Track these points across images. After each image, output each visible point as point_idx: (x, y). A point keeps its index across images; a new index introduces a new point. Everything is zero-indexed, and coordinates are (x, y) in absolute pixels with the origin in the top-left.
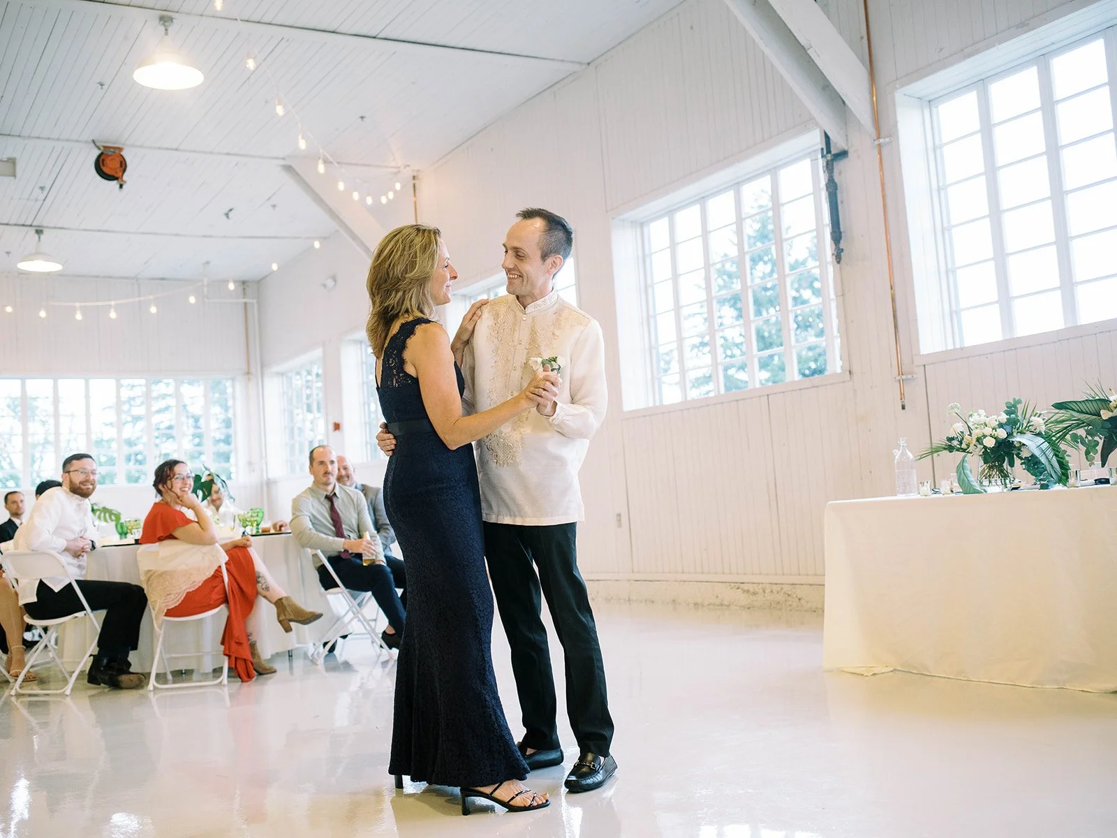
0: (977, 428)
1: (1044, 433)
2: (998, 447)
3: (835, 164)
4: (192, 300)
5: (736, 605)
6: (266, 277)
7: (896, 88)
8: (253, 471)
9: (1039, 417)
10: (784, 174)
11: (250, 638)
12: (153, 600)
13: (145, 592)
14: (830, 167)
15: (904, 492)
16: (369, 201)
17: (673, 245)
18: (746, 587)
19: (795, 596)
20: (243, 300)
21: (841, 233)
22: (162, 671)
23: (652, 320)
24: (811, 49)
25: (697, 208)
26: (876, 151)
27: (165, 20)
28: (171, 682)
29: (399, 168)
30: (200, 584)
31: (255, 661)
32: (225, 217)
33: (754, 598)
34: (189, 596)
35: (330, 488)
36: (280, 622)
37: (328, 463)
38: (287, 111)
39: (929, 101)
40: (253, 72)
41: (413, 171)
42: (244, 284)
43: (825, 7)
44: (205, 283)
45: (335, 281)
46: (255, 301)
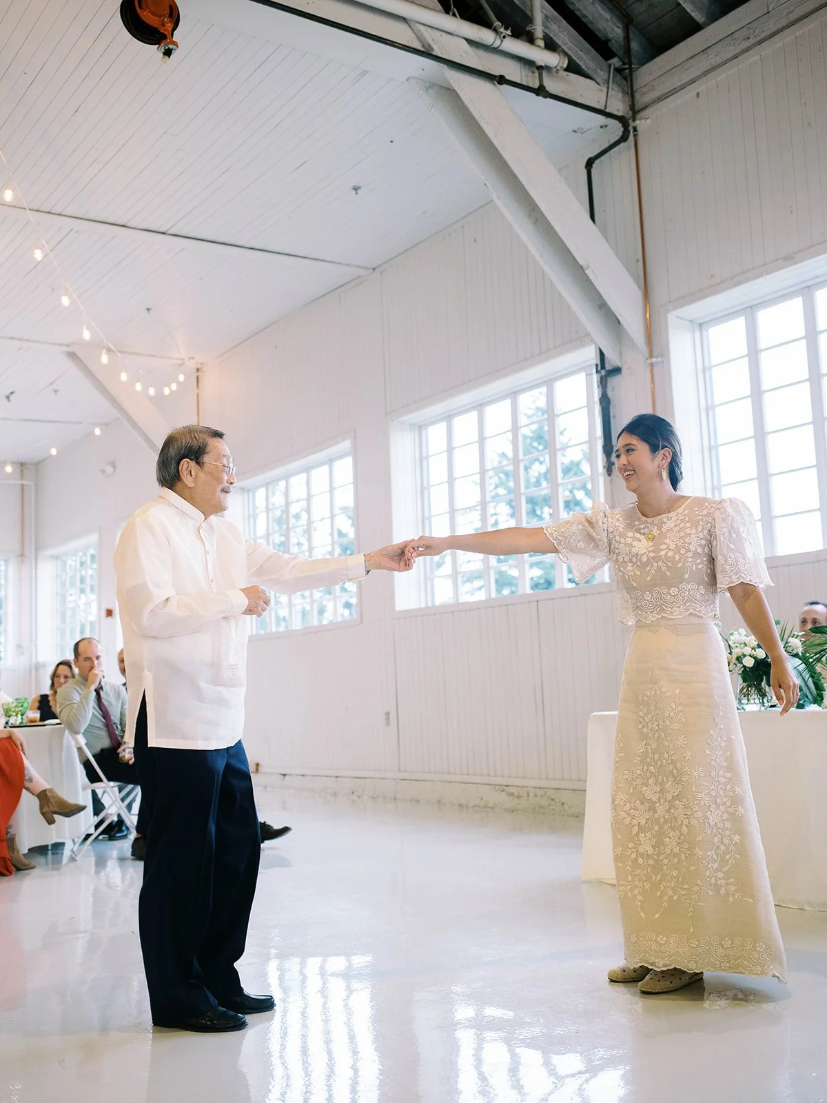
0: (737, 647)
1: (801, 654)
2: (757, 667)
3: (609, 379)
5: (500, 808)
6: (44, 460)
7: (669, 310)
8: (23, 654)
9: (796, 638)
10: (560, 386)
11: (9, 831)
14: (604, 383)
16: (152, 391)
17: (450, 450)
18: (511, 790)
19: (558, 800)
20: (20, 483)
23: (427, 522)
24: (589, 269)
25: (474, 414)
26: (649, 369)
29: (183, 359)
31: (14, 856)
32: (5, 400)
33: (517, 801)
36: (43, 814)
38: (73, 302)
39: (700, 324)
40: (39, 262)
41: (197, 363)
42: (22, 466)
43: (604, 232)
45: (114, 467)
46: (32, 484)
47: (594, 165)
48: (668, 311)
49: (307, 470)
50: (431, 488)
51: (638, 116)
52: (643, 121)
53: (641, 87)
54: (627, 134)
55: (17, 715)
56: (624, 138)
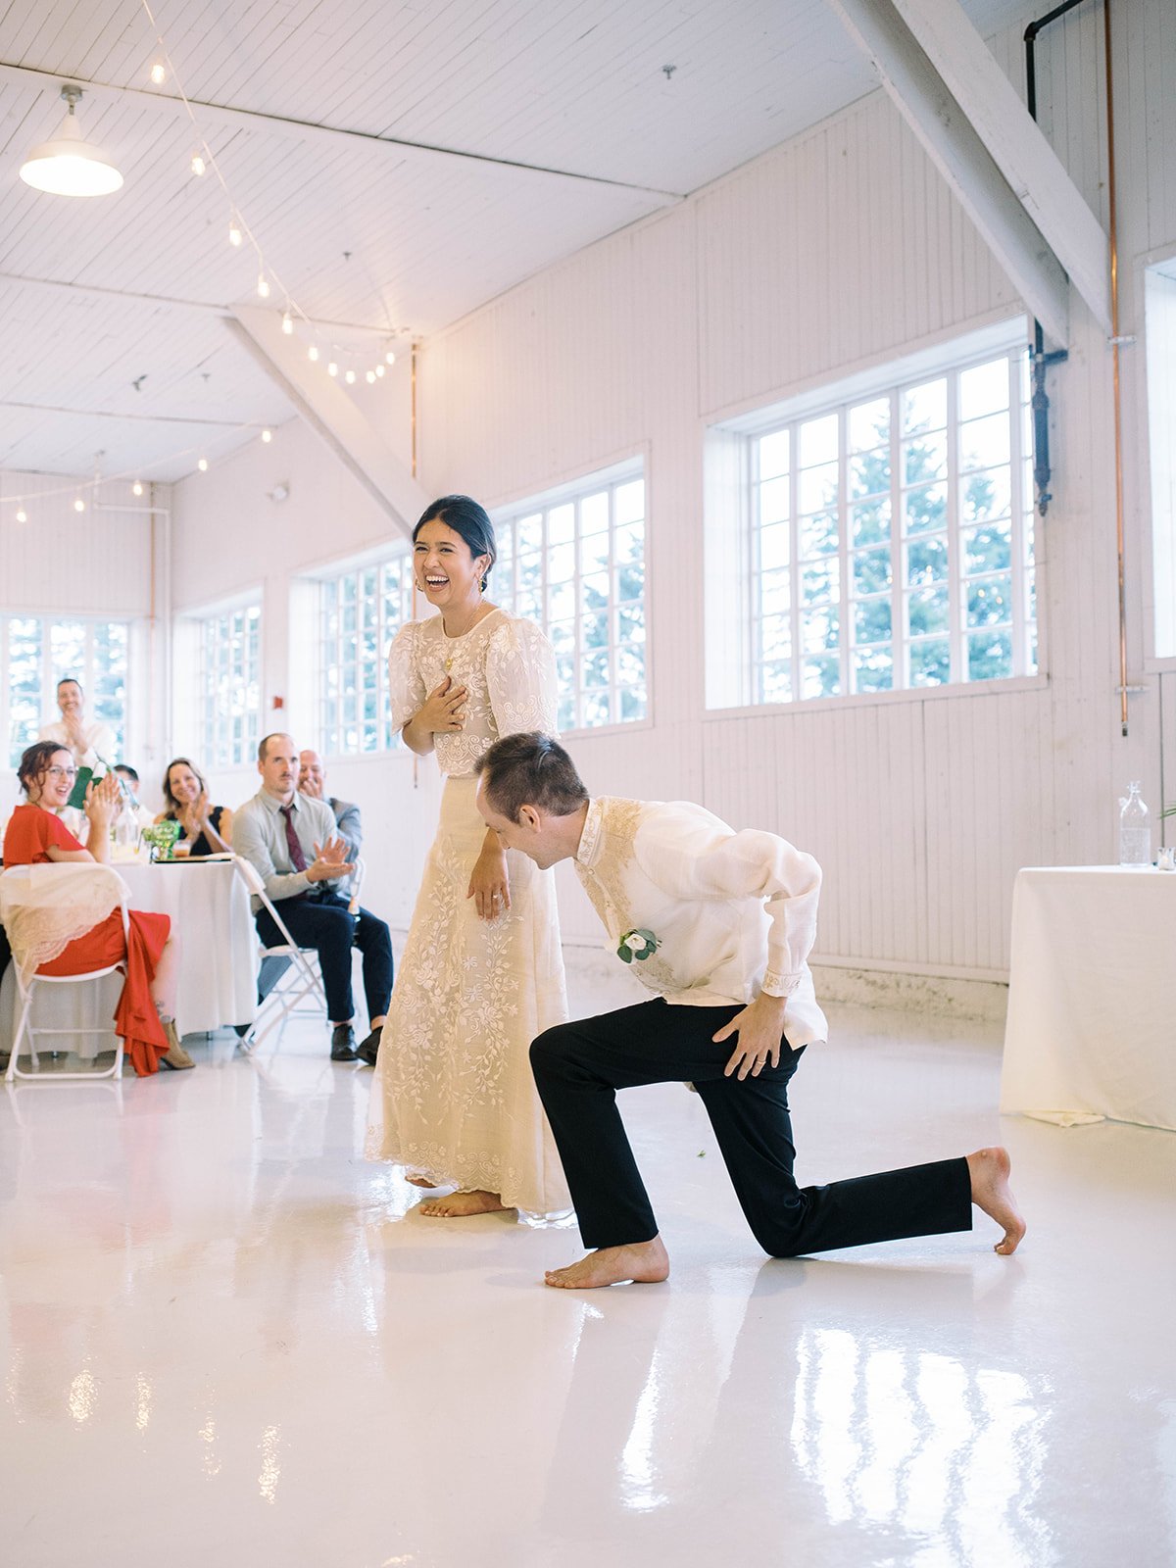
3: (1048, 369)
4: (79, 506)
5: (855, 1002)
6: (184, 478)
7: (1148, 264)
8: (152, 758)
10: (969, 378)
12: (20, 948)
13: (8, 936)
14: (1040, 374)
15: (1130, 861)
16: (351, 377)
17: (794, 472)
18: (872, 976)
19: (943, 994)
20: (150, 510)
21: (1049, 471)
22: (25, 1053)
23: (755, 580)
24: (1028, 198)
25: (833, 419)
26: (1112, 354)
27: (70, 92)
28: (38, 1068)
29: (392, 331)
30: (89, 930)
32: (133, 388)
33: (881, 993)
34: (73, 946)
35: (287, 797)
38: (245, 238)
41: (413, 337)
42: (152, 485)
43: (1049, 135)
44: (97, 482)
45: (287, 490)
46: (167, 512)
47: (1037, 35)
48: (1146, 264)
49: (576, 498)
50: (762, 530)
55: (163, 846)
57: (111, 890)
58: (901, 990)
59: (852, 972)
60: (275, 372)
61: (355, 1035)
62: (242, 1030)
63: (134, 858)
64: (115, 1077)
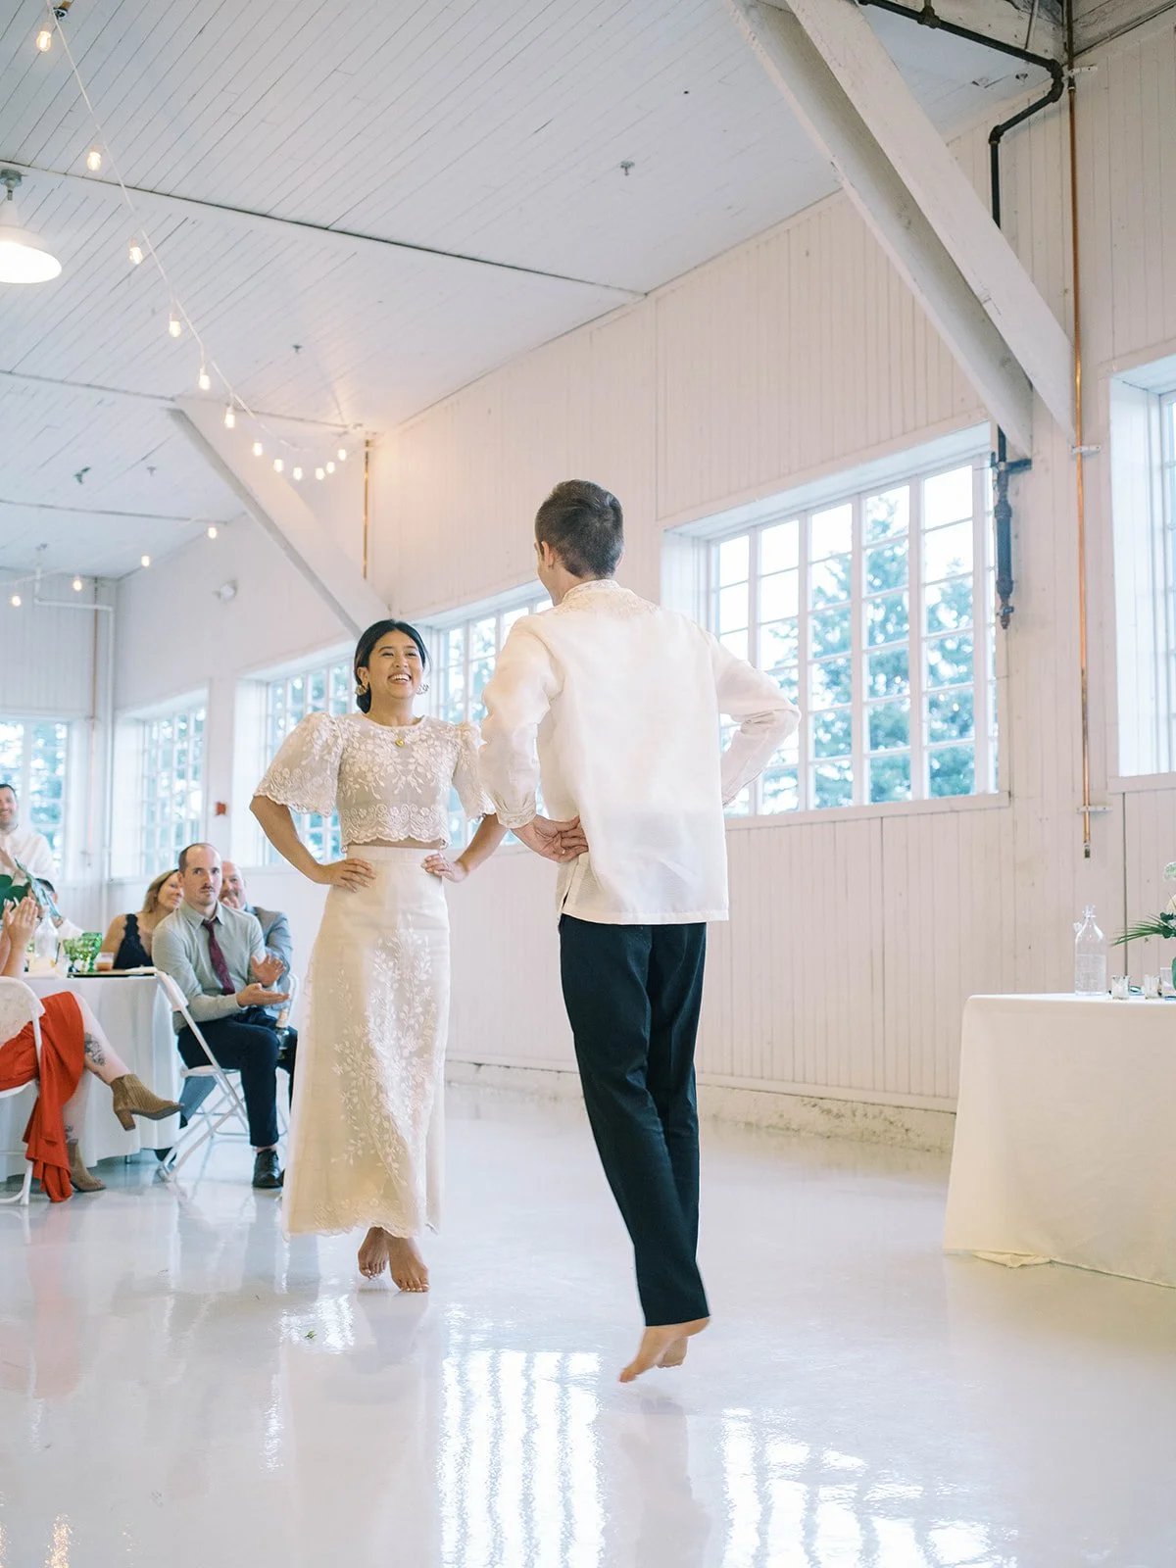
3: (1010, 477)
4: (16, 601)
5: (809, 1131)
6: (128, 574)
7: (1113, 372)
8: (90, 865)
10: (932, 485)
11: (69, 1134)
14: (1003, 482)
15: (1086, 988)
16: (298, 474)
17: (754, 579)
18: (826, 1105)
19: (899, 1125)
20: (93, 607)
21: (1011, 583)
24: (989, 302)
25: (794, 525)
26: (1075, 465)
27: (9, 177)
29: (345, 426)
31: (73, 1170)
32: (76, 480)
33: (837, 1122)
35: (209, 910)
36: (118, 1113)
37: (209, 872)
38: (185, 330)
39: (1160, 395)
40: (137, 266)
41: (367, 433)
42: (96, 581)
43: (1013, 240)
44: (38, 577)
45: (235, 588)
46: (111, 609)
47: (1002, 138)
48: (1110, 372)
51: (1077, 61)
52: (1085, 69)
53: (1083, 15)
54: (1059, 90)
55: (85, 959)
56: (1053, 96)
57: (22, 1006)
58: (857, 1119)
59: (806, 1100)
60: (222, 466)
61: (279, 1161)
62: (162, 1154)
63: (51, 972)
64: (22, 1203)
